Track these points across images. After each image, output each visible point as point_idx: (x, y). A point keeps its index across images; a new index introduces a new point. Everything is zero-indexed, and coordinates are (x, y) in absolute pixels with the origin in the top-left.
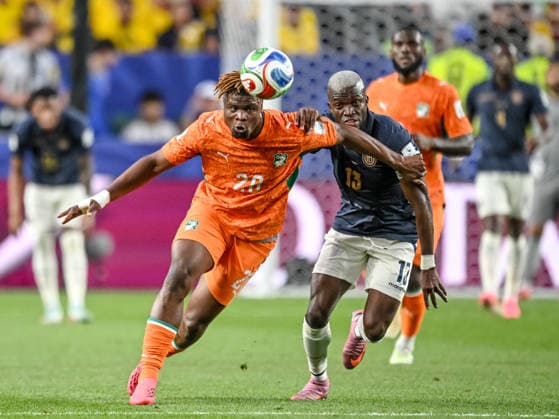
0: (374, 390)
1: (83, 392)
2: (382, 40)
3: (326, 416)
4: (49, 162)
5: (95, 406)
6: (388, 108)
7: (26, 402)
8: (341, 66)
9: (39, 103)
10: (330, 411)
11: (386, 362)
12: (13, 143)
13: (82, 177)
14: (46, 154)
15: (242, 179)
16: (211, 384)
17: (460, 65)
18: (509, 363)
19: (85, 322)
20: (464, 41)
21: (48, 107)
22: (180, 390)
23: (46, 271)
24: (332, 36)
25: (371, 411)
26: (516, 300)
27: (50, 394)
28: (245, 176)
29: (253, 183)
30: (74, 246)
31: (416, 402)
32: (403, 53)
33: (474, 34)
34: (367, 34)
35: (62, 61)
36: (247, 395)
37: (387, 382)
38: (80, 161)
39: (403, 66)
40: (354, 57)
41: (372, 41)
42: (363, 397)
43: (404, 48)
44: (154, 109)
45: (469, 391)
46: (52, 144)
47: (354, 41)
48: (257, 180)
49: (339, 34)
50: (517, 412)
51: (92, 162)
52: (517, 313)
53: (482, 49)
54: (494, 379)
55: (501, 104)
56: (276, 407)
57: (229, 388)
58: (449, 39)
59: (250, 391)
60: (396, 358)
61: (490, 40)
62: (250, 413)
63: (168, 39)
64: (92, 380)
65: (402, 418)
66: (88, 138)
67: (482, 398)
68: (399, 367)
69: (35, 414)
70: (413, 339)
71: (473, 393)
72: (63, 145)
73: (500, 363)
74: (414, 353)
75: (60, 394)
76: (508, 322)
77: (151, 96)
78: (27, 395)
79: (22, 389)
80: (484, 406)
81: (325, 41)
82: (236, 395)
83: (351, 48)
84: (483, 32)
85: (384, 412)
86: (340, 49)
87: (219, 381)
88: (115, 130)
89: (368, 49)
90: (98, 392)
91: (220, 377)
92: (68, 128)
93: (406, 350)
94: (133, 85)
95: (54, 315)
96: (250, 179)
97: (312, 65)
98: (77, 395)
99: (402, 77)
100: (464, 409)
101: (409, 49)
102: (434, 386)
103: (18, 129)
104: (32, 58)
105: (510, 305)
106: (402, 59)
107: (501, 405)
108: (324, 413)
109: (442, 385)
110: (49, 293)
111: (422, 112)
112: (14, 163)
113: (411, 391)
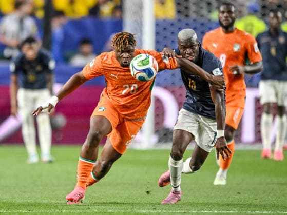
0: (205, 199)
1: (49, 200)
2: (210, 12)
3: (180, 213)
4: (31, 77)
5: (56, 207)
6: (217, 47)
7: (18, 205)
8: (187, 25)
9: (26, 46)
10: (182, 210)
11: (212, 184)
12: (12, 67)
13: (49, 85)
14: (30, 73)
15: (126, 87)
16: (118, 196)
17: (252, 25)
18: (278, 184)
19: (50, 162)
20: (254, 12)
21: (31, 48)
22: (101, 199)
23: (29, 135)
24: (182, 9)
25: (204, 210)
26: (281, 150)
27: (32, 201)
28: (128, 86)
29: (132, 89)
30: (44, 122)
31: (228, 205)
32: (225, 17)
33: (259, 8)
34: (202, 8)
35: (38, 23)
36: (137, 202)
37: (212, 195)
38: (47, 77)
39: (225, 24)
40: (195, 20)
41: (204, 12)
42: (200, 202)
43: (225, 15)
44: (87, 48)
45: (257, 199)
46: (33, 68)
47: (195, 12)
48: (134, 87)
49: (187, 8)
50: (282, 211)
51: (54, 77)
52: (282, 158)
53: (263, 16)
54: (270, 193)
55: (273, 43)
56: (153, 208)
57: (127, 197)
58: (245, 11)
59: (139, 199)
60: (217, 182)
61: (267, 11)
62: (139, 211)
63: (94, 11)
64: (54, 194)
65: (221, 214)
66: (52, 65)
67: (263, 203)
68: (219, 186)
69: (24, 211)
70: (226, 171)
71: (258, 201)
72: (39, 68)
73: (273, 184)
74: (227, 180)
75: (37, 201)
76: (277, 162)
77: (85, 41)
78: (19, 201)
79: (17, 198)
80: (265, 207)
81: (179, 12)
82: (131, 201)
83: (193, 16)
84: (264, 7)
85: (211, 210)
86: (187, 16)
87: (122, 194)
88: (66, 59)
89: (202, 16)
90: (57, 200)
91: (123, 192)
92: (42, 60)
93: (222, 178)
94: (76, 35)
95: (34, 159)
96: (130, 87)
97: (172, 24)
98: (46, 201)
99: (224, 30)
100: (254, 209)
101: (228, 15)
102: (237, 196)
103: (15, 60)
104: (21, 21)
105: (278, 153)
106: (224, 20)
107: (273, 207)
108: (179, 211)
109: (242, 196)
110: (31, 147)
111: (237, 48)
112: (13, 78)
113: (225, 199)
